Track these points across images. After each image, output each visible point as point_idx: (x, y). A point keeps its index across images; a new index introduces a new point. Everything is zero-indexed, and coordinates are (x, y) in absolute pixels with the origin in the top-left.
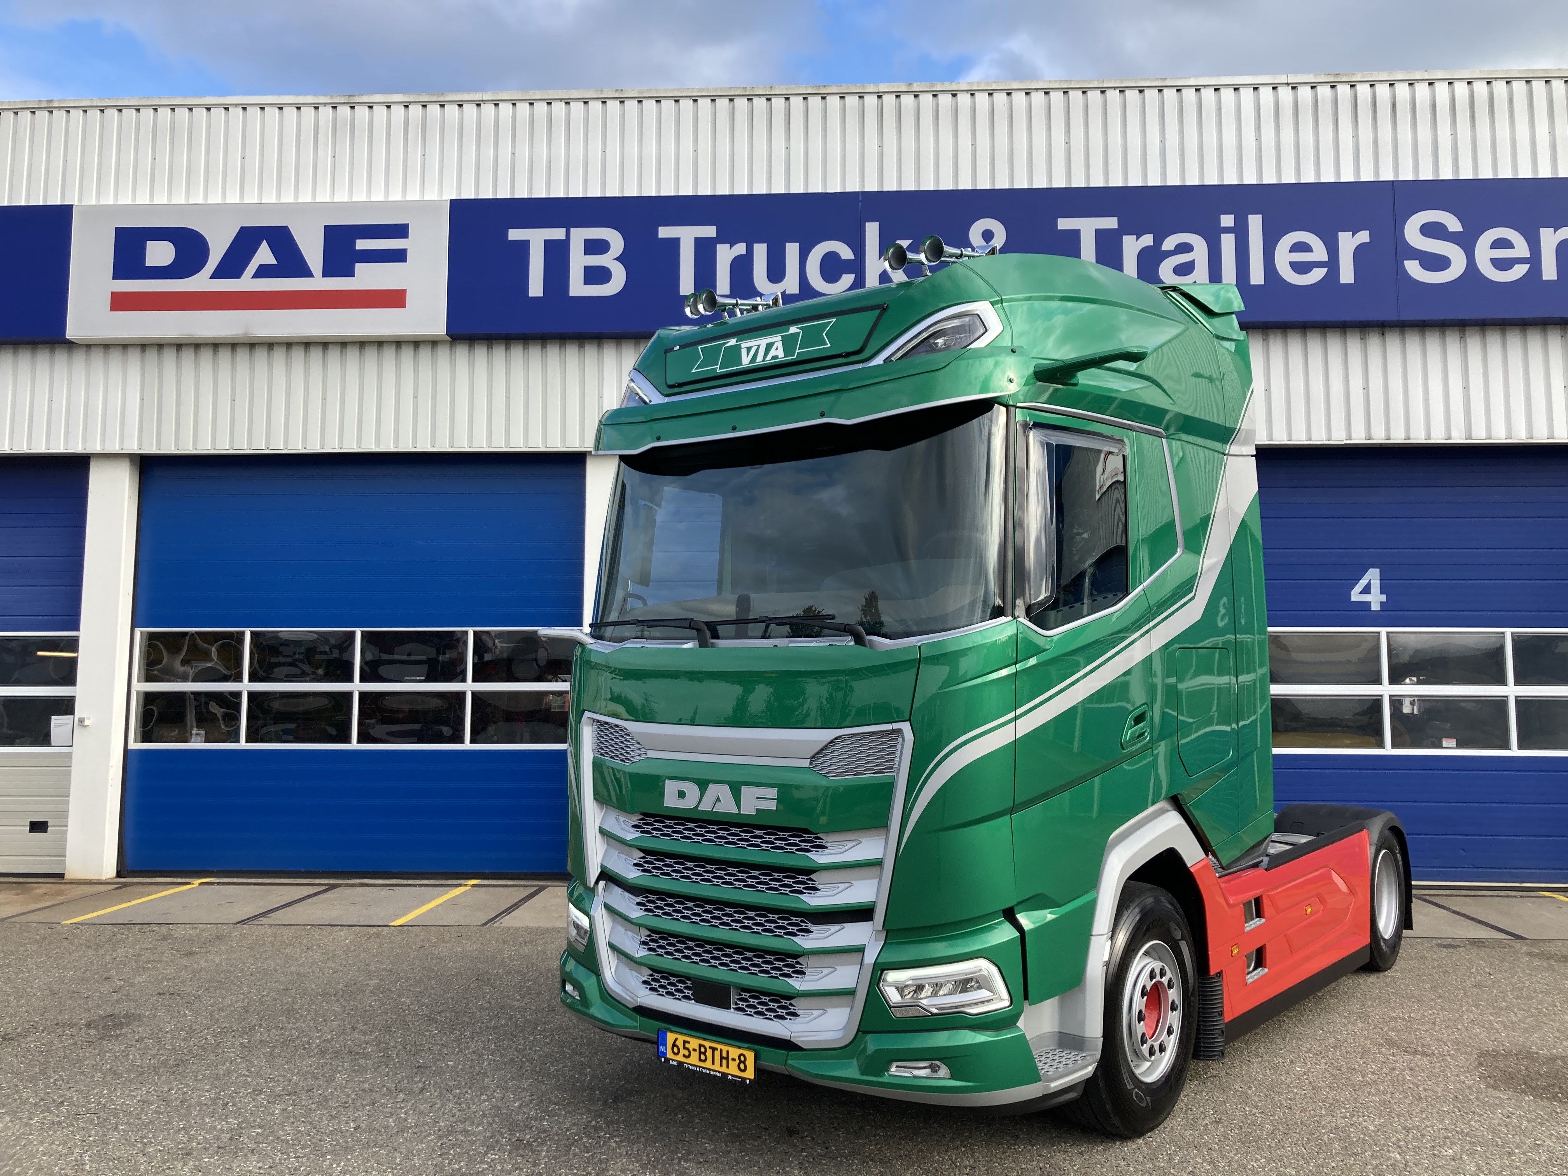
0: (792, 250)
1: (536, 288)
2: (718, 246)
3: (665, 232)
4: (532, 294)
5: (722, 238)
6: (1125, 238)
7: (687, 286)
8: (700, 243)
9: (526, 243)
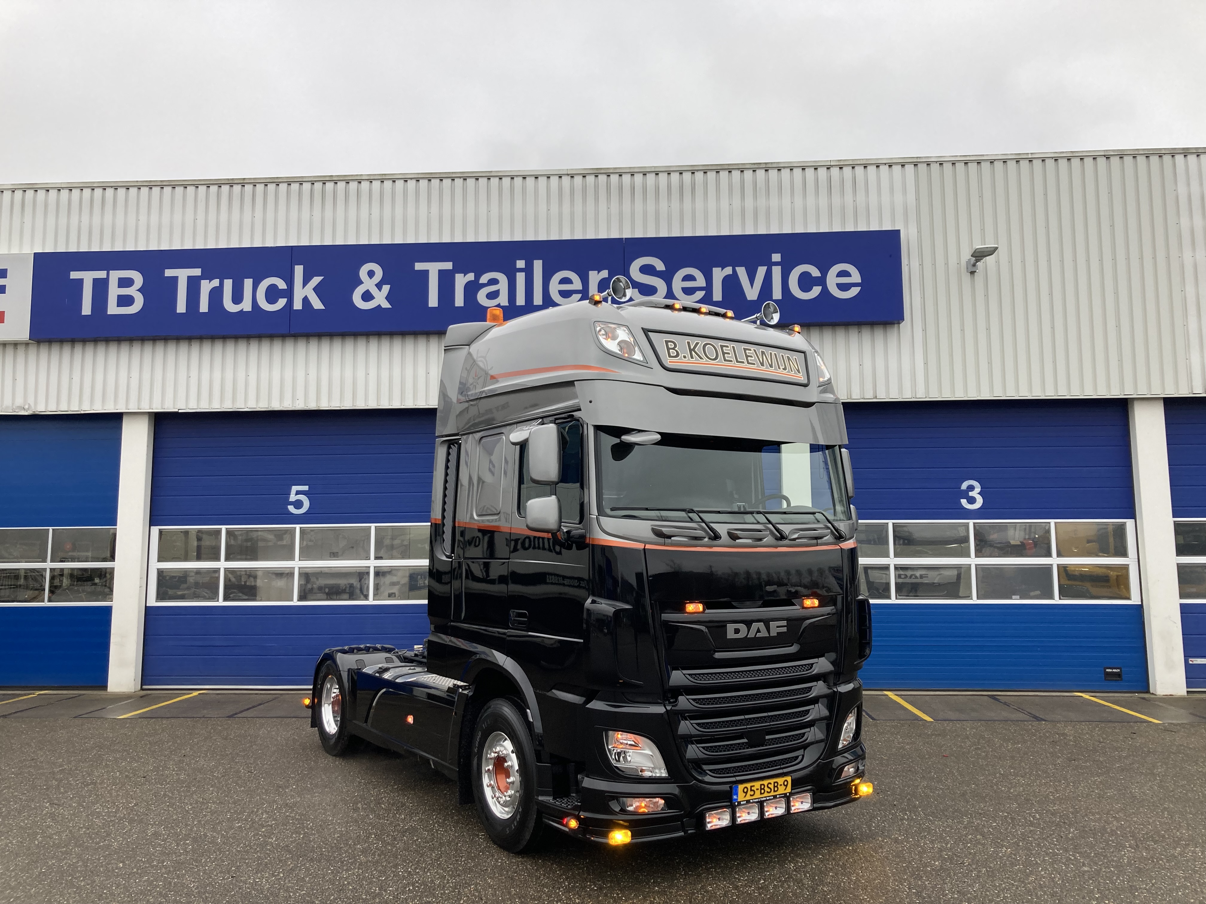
0: (248, 283)
1: (86, 309)
2: (202, 281)
3: (169, 273)
4: (84, 312)
5: (203, 277)
6: (457, 275)
7: (181, 307)
8: (190, 278)
9: (81, 281)
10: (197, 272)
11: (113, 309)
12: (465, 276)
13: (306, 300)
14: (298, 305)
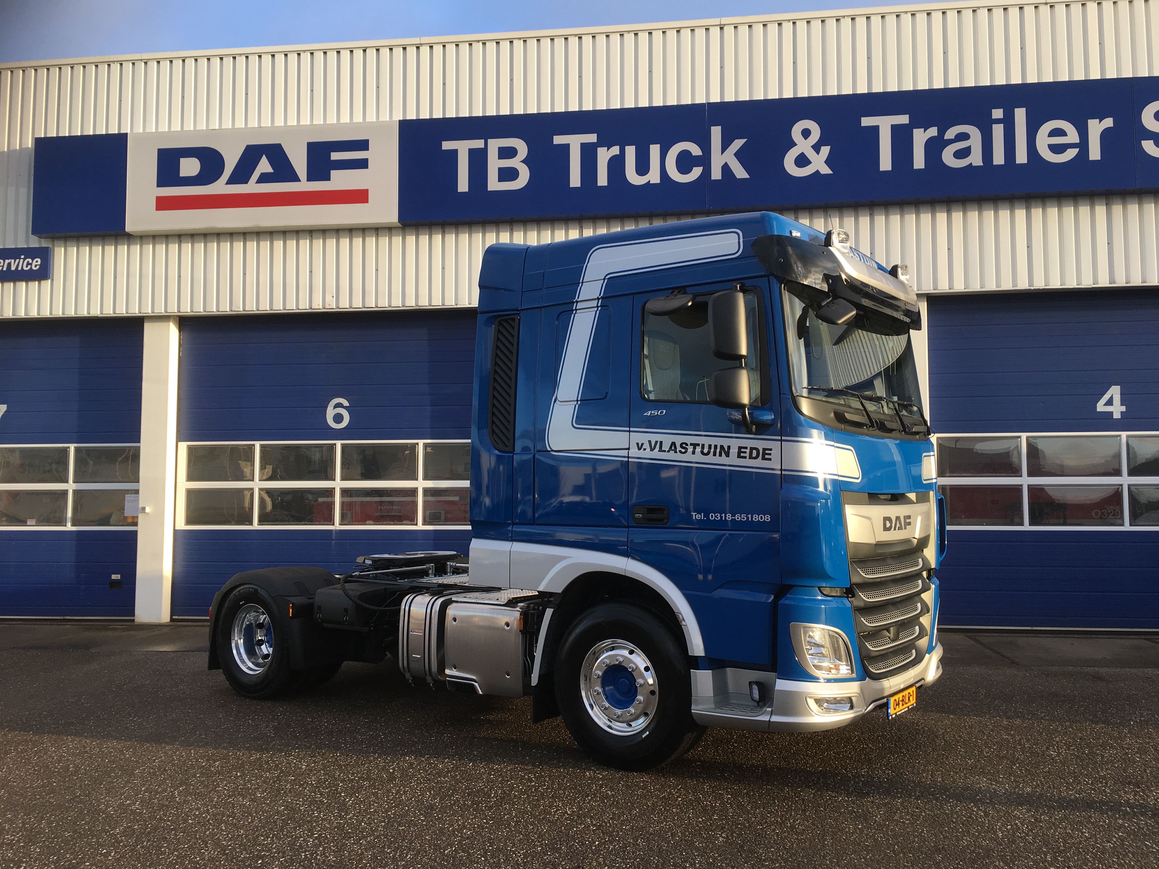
0: (655, 150)
1: (463, 185)
2: (599, 150)
3: (558, 140)
4: (460, 190)
5: (601, 143)
6: (915, 131)
7: (575, 181)
8: (584, 147)
9: (455, 152)
10: (592, 138)
11: (494, 184)
12: (925, 131)
13: (726, 169)
14: (716, 174)
